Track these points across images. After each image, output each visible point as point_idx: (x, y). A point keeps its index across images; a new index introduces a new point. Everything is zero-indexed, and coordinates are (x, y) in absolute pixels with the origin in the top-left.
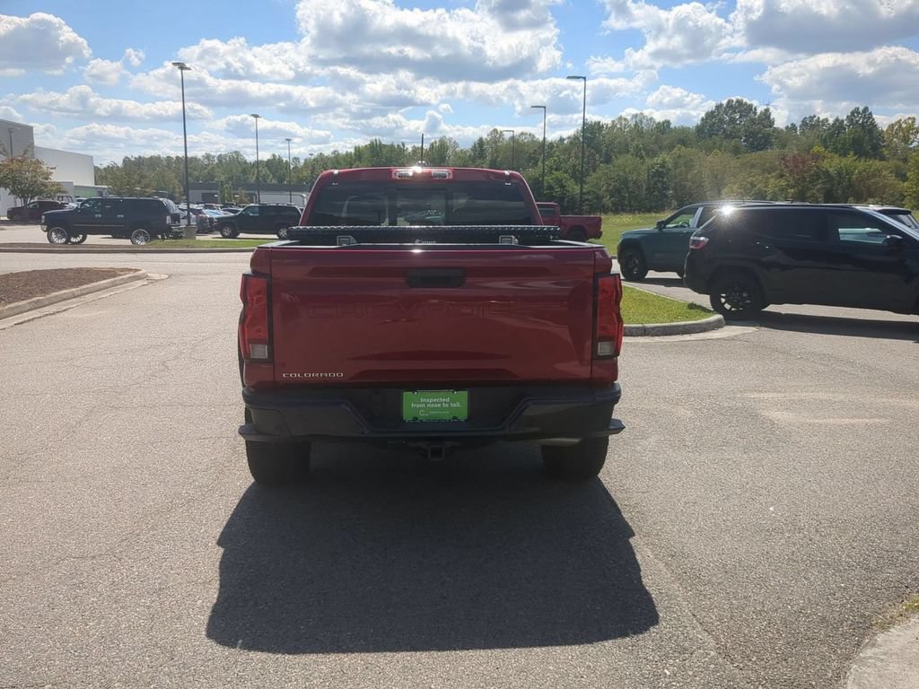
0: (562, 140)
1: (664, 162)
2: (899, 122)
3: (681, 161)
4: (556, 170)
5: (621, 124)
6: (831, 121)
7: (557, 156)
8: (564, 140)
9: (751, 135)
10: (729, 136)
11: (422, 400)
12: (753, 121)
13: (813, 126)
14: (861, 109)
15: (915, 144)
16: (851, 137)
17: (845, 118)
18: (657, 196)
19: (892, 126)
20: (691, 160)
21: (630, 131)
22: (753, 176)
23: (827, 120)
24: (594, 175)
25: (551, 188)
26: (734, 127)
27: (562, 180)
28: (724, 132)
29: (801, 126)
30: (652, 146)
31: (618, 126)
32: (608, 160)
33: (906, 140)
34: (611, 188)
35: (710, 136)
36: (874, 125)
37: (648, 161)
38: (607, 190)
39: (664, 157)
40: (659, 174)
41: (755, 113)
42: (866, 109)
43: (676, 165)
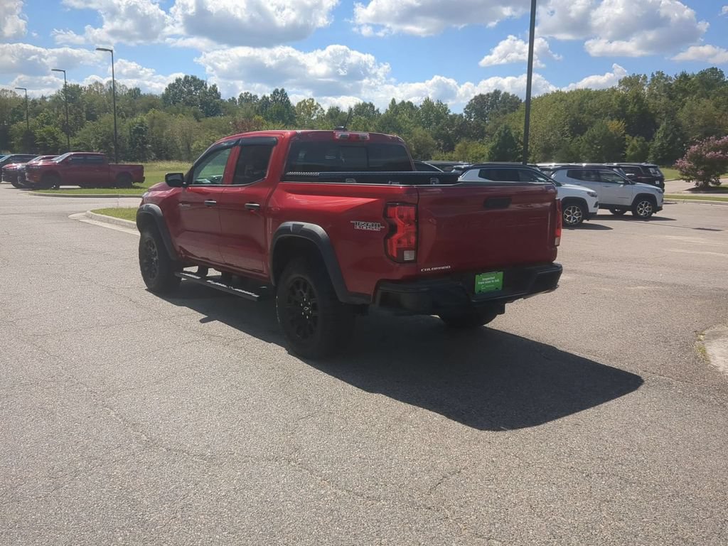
0: (43, 98)
1: (143, 122)
2: (304, 101)
3: (156, 122)
4: (47, 124)
5: (97, 89)
6: (260, 98)
7: (47, 112)
8: (45, 98)
9: (204, 104)
10: (188, 104)
11: (483, 279)
12: (205, 93)
13: (247, 101)
14: (280, 90)
15: (315, 117)
16: (276, 109)
17: (269, 96)
18: (139, 149)
19: (300, 104)
20: (165, 121)
21: (107, 95)
22: (214, 136)
23: (256, 96)
24: (83, 130)
25: (43, 139)
26: (191, 97)
27: (53, 133)
28: (184, 101)
29: (239, 100)
30: (127, 108)
31: (96, 90)
32: (92, 117)
33: (309, 114)
34: (99, 141)
35: (174, 103)
36: (288, 102)
37: (129, 121)
38: (96, 143)
39: (140, 118)
40: (138, 131)
41: (206, 88)
42: (283, 90)
43: (152, 125)
